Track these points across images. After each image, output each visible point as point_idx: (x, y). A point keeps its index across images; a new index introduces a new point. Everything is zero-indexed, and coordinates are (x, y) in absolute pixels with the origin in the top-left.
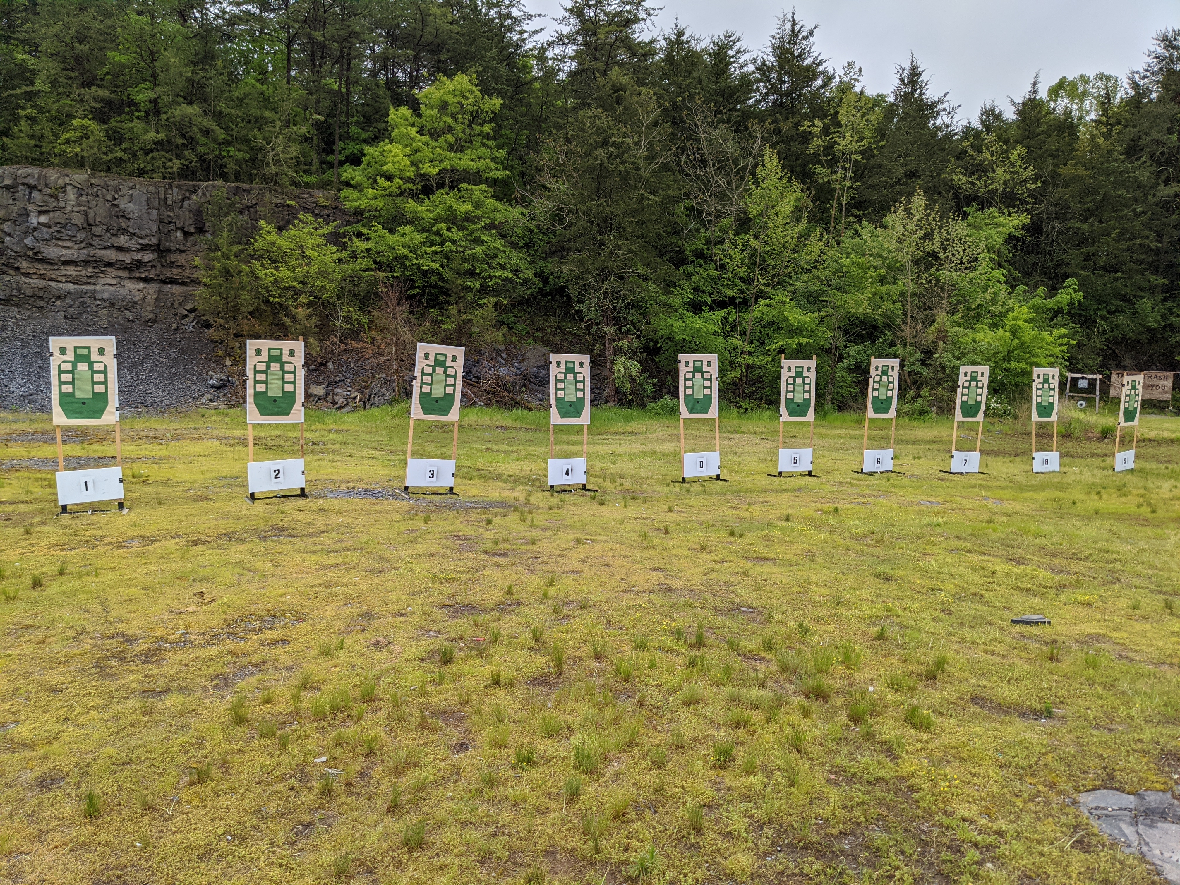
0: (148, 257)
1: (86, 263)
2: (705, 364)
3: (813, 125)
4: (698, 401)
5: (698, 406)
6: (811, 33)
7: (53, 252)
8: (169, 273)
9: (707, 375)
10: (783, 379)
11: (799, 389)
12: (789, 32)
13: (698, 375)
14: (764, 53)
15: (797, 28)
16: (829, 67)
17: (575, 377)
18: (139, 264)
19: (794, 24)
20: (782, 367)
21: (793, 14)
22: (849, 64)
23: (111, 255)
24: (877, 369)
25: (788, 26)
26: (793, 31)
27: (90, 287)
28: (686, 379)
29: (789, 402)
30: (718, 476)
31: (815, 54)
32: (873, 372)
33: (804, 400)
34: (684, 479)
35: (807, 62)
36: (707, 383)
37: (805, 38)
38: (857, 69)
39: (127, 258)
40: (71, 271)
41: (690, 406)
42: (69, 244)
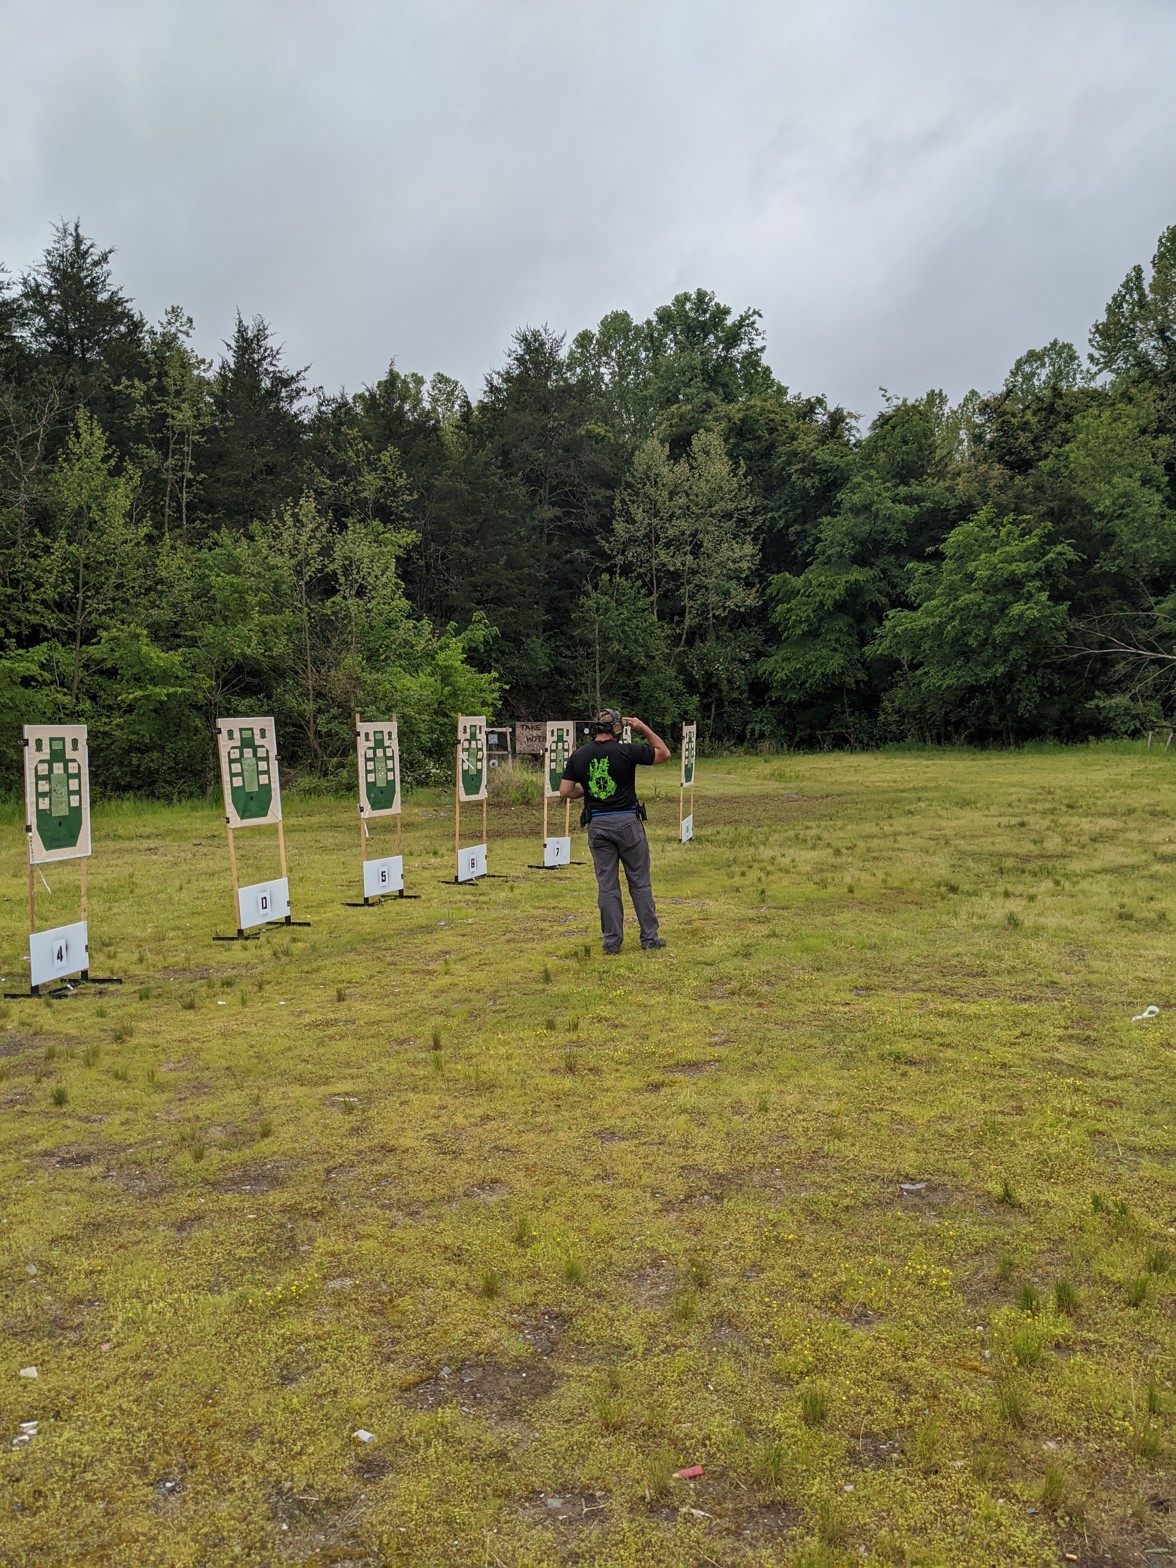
2: (257, 732)
3: (132, 386)
4: (251, 797)
5: (253, 805)
6: (104, 258)
9: (261, 753)
10: (361, 751)
11: (380, 766)
12: (71, 248)
13: (248, 752)
14: (38, 272)
15: (83, 247)
16: (135, 308)
17: (66, 769)
19: (78, 241)
20: (358, 734)
21: (77, 227)
22: (174, 310)
24: (465, 732)
25: (70, 241)
26: (77, 249)
28: (231, 761)
29: (371, 786)
30: (288, 918)
31: (113, 288)
32: (461, 736)
33: (388, 782)
34: (240, 932)
35: (103, 297)
36: (263, 765)
37: (96, 264)
38: (184, 319)
41: (241, 806)
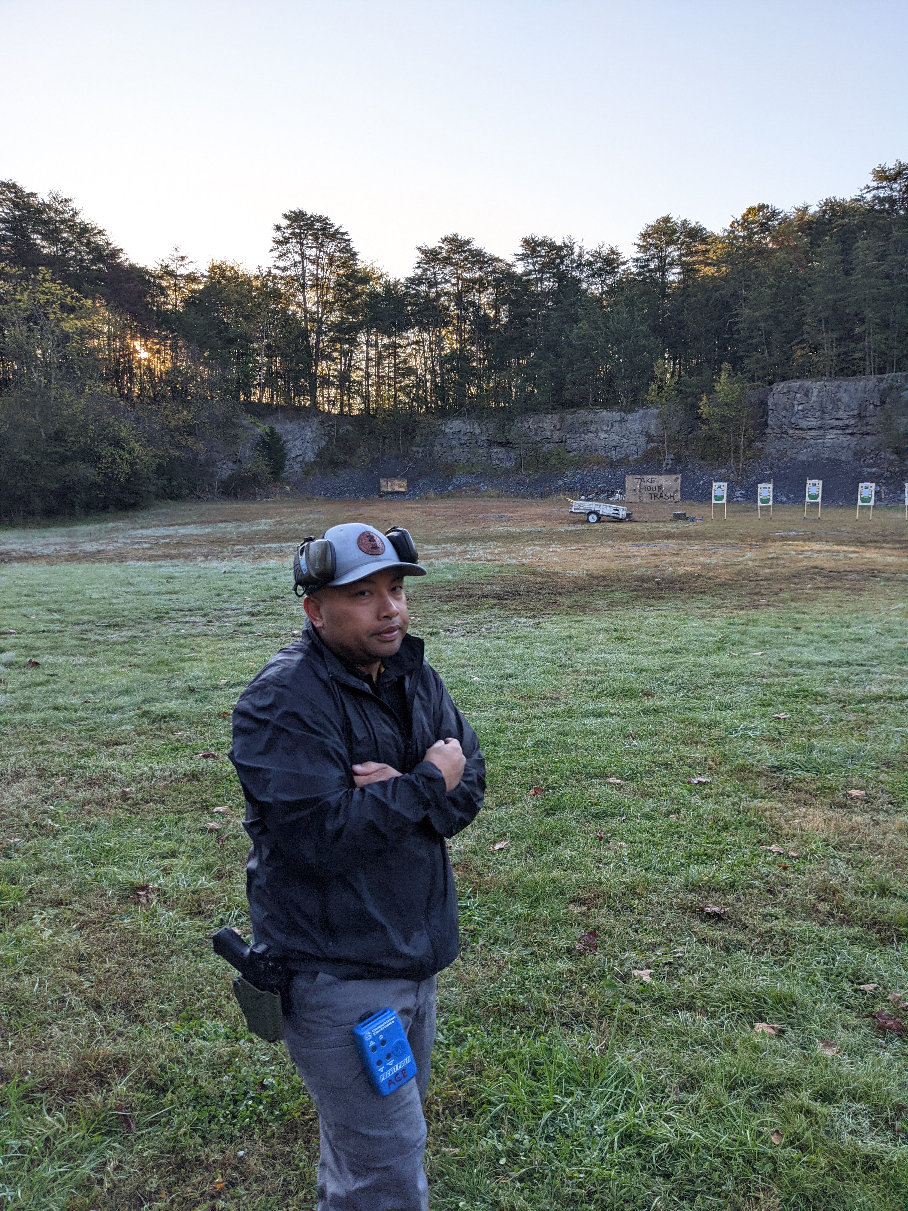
0: (852, 422)
1: (820, 428)
7: (804, 424)
8: (865, 429)
18: (847, 426)
23: (834, 422)
27: (821, 441)
39: (840, 423)
40: (813, 433)
42: (812, 419)
